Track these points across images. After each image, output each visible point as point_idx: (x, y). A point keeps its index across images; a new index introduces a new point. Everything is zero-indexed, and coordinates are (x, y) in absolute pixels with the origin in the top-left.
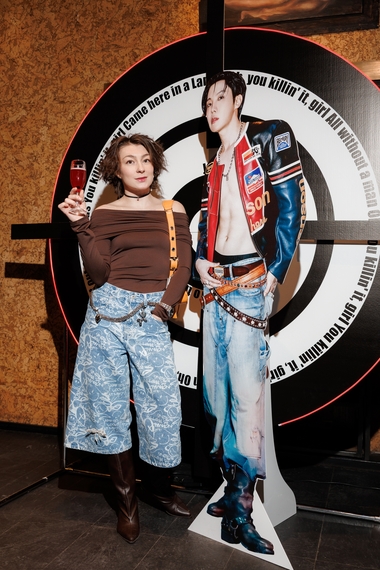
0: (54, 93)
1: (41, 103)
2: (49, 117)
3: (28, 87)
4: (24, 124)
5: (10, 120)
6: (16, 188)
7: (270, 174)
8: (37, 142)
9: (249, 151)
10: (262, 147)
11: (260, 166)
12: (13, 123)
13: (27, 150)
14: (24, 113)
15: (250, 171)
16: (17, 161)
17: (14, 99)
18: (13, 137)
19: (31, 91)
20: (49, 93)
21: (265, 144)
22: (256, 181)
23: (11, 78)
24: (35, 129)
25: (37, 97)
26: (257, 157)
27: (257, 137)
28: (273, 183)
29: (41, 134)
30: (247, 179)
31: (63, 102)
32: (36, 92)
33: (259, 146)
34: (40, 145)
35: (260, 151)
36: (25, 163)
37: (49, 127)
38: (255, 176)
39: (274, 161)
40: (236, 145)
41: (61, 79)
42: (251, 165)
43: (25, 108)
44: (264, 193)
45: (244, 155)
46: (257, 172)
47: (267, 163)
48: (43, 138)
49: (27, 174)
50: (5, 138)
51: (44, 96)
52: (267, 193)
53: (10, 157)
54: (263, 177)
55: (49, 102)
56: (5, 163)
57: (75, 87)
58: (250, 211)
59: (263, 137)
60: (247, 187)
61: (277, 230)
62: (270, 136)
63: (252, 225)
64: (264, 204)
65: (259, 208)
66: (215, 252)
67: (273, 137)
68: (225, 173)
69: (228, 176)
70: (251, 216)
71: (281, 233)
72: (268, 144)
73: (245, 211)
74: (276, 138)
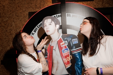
0: (16, 14)
1: (12, 16)
2: (15, 20)
3: (8, 12)
4: (8, 22)
5: (4, 21)
6: (7, 37)
7: (71, 50)
8: (12, 26)
9: (63, 43)
10: (68, 42)
11: (67, 47)
12: (5, 21)
13: (9, 28)
14: (8, 19)
15: (64, 49)
16: (6, 31)
17: (5, 15)
18: (5, 25)
19: (9, 14)
21: (69, 41)
22: (66, 52)
23: (4, 10)
24: (11, 23)
25: (11, 15)
26: (66, 45)
27: (66, 38)
28: (73, 53)
29: (13, 24)
30: (63, 51)
31: (18, 16)
32: (10, 14)
33: (67, 41)
34: (12, 27)
35: (67, 43)
36: (8, 31)
37: (15, 22)
38: (66, 51)
41: (17, 11)
42: (64, 47)
43: (8, 18)
44: (70, 56)
45: (61, 44)
46: (67, 49)
47: (70, 47)
48: (13, 25)
49: (9, 34)
50: (3, 25)
51: (13, 15)
52: (71, 56)
53: (4, 30)
54: (69, 51)
55: (14, 16)
56: (3, 31)
57: (21, 13)
58: (65, 61)
59: (68, 39)
60: (63, 54)
61: (76, 67)
62: (70, 39)
63: (66, 66)
64: (70, 59)
65: (68, 60)
66: (52, 74)
67: (72, 39)
68: (54, 49)
69: (56, 50)
70: (65, 63)
71: (77, 68)
72: (70, 41)
73: (63, 61)
74: (73, 40)
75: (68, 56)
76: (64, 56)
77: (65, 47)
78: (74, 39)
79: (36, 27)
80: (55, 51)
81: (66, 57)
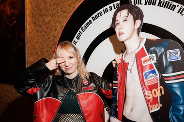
0: (61, 9)
1: (56, 13)
2: (60, 19)
3: (51, 7)
4: (51, 23)
5: (46, 21)
6: (49, 49)
7: (164, 75)
8: (56, 30)
10: (157, 56)
11: (155, 68)
12: (46, 23)
13: (52, 33)
14: (50, 18)
16: (49, 38)
17: (47, 12)
18: (47, 28)
19: (52, 9)
20: (59, 9)
21: (159, 54)
22: (153, 78)
23: (45, 4)
24: (55, 24)
25: (55, 11)
26: (153, 62)
27: (152, 49)
28: (166, 82)
29: (57, 27)
30: (146, 75)
31: (65, 12)
32: (54, 9)
33: (154, 55)
34: (57, 31)
35: (155, 58)
36: (51, 39)
37: (60, 23)
38: (151, 74)
39: (167, 67)
40: (137, 52)
41: (64, 2)
42: (148, 67)
43: (51, 16)
44: (159, 87)
45: (143, 59)
46: (154, 72)
47: (161, 67)
48: (58, 28)
49: (53, 43)
50: (44, 29)
51: (58, 10)
52: (162, 87)
53: (46, 37)
54: (158, 76)
55: (60, 12)
56: (44, 39)
57: (69, 5)
58: (149, 96)
59: (157, 50)
60: (145, 80)
61: (171, 115)
62: (163, 50)
63: (150, 106)
64: (159, 95)
65: (155, 96)
66: (123, 116)
67: (166, 51)
68: (129, 68)
69: (132, 70)
70: (149, 100)
71: (174, 117)
72: (161, 55)
73: (145, 96)
74: (168, 52)
75: (155, 86)
76: (147, 84)
77: (151, 66)
78: (172, 51)
79: (80, 30)
80: (131, 72)
81: (151, 88)
